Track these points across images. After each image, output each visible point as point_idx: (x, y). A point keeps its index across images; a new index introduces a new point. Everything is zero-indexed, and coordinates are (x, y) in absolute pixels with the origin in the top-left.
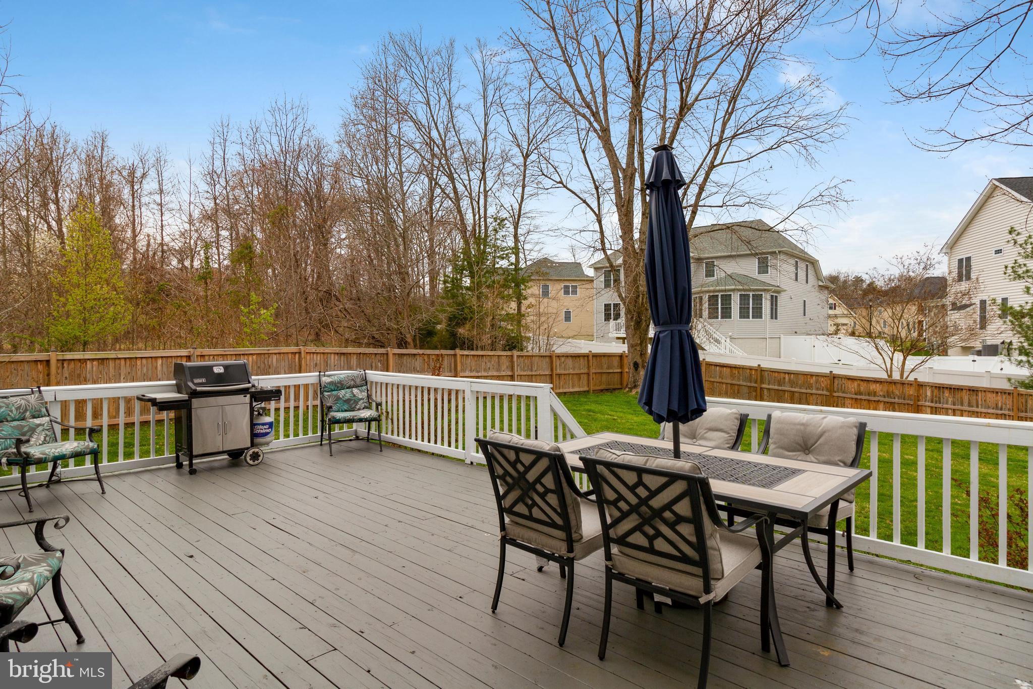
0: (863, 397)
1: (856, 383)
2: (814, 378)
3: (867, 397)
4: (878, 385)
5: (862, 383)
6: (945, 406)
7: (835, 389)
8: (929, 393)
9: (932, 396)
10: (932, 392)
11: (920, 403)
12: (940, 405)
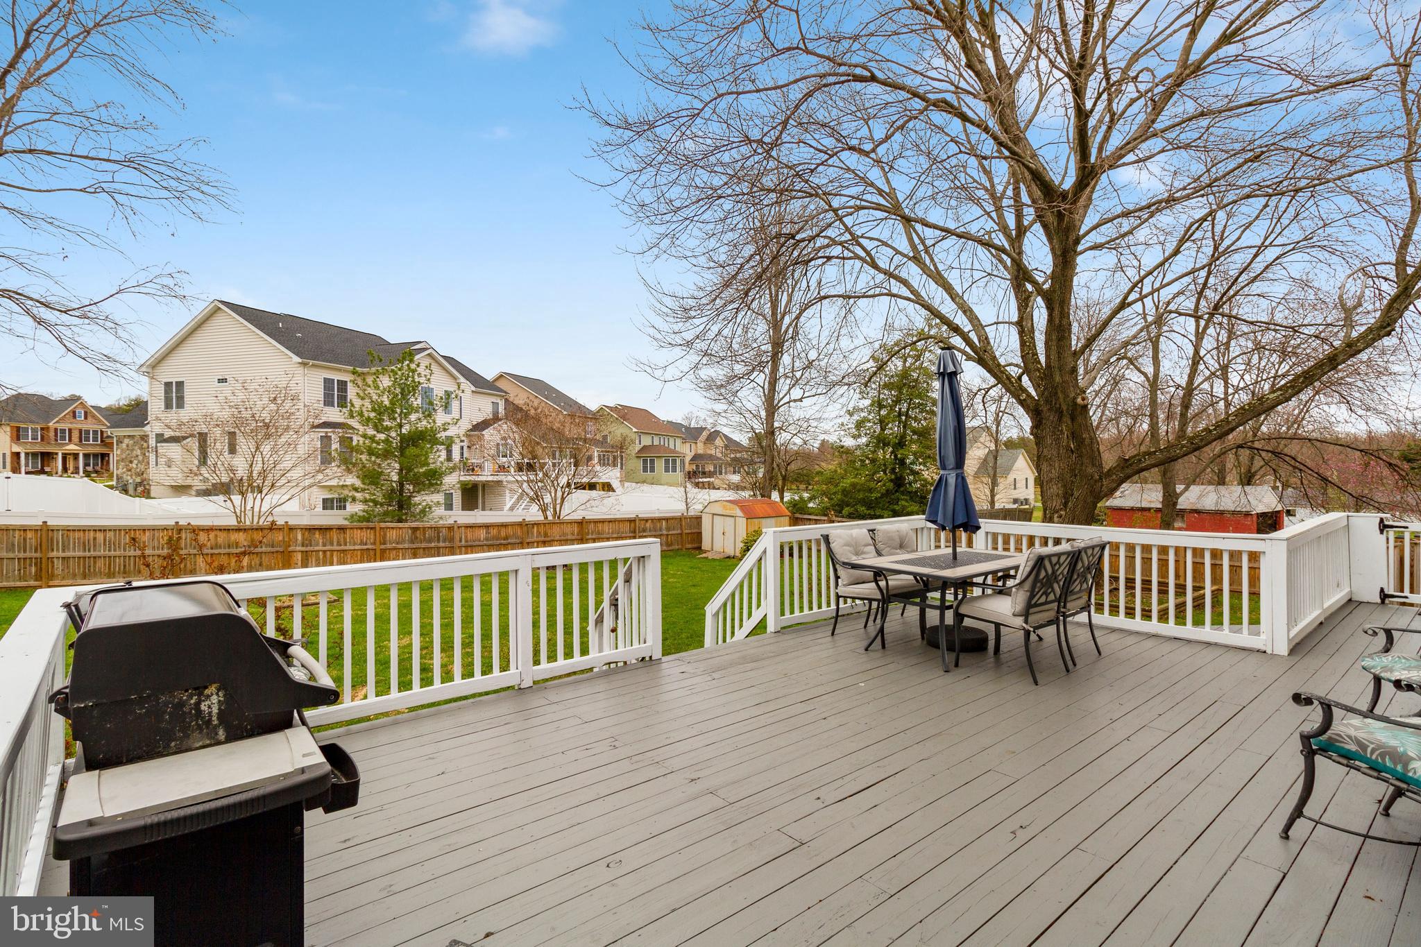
0: (222, 551)
1: (212, 535)
2: (147, 533)
3: (227, 551)
4: (241, 534)
5: (219, 533)
6: (316, 548)
7: (183, 546)
8: (299, 537)
9: (303, 539)
10: (303, 535)
11: (291, 549)
12: (311, 548)
